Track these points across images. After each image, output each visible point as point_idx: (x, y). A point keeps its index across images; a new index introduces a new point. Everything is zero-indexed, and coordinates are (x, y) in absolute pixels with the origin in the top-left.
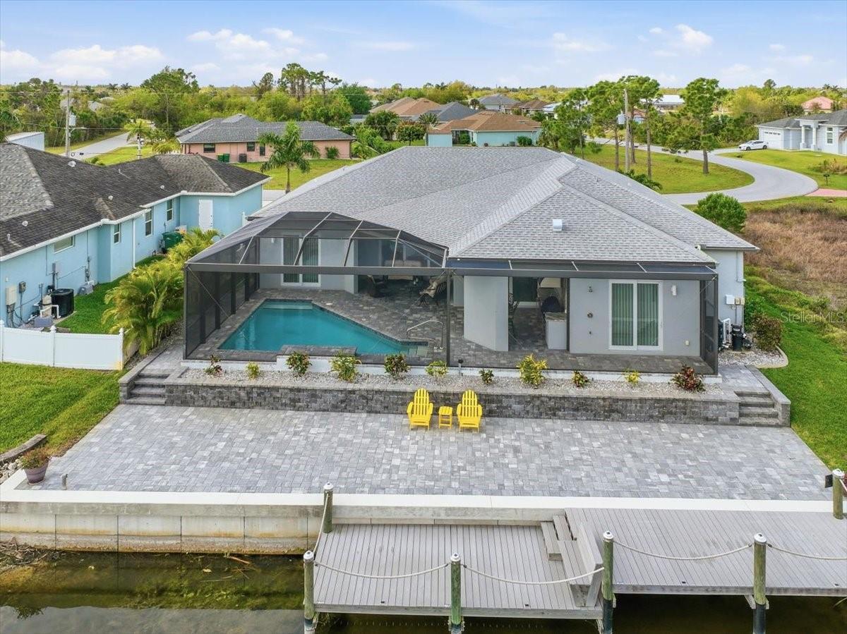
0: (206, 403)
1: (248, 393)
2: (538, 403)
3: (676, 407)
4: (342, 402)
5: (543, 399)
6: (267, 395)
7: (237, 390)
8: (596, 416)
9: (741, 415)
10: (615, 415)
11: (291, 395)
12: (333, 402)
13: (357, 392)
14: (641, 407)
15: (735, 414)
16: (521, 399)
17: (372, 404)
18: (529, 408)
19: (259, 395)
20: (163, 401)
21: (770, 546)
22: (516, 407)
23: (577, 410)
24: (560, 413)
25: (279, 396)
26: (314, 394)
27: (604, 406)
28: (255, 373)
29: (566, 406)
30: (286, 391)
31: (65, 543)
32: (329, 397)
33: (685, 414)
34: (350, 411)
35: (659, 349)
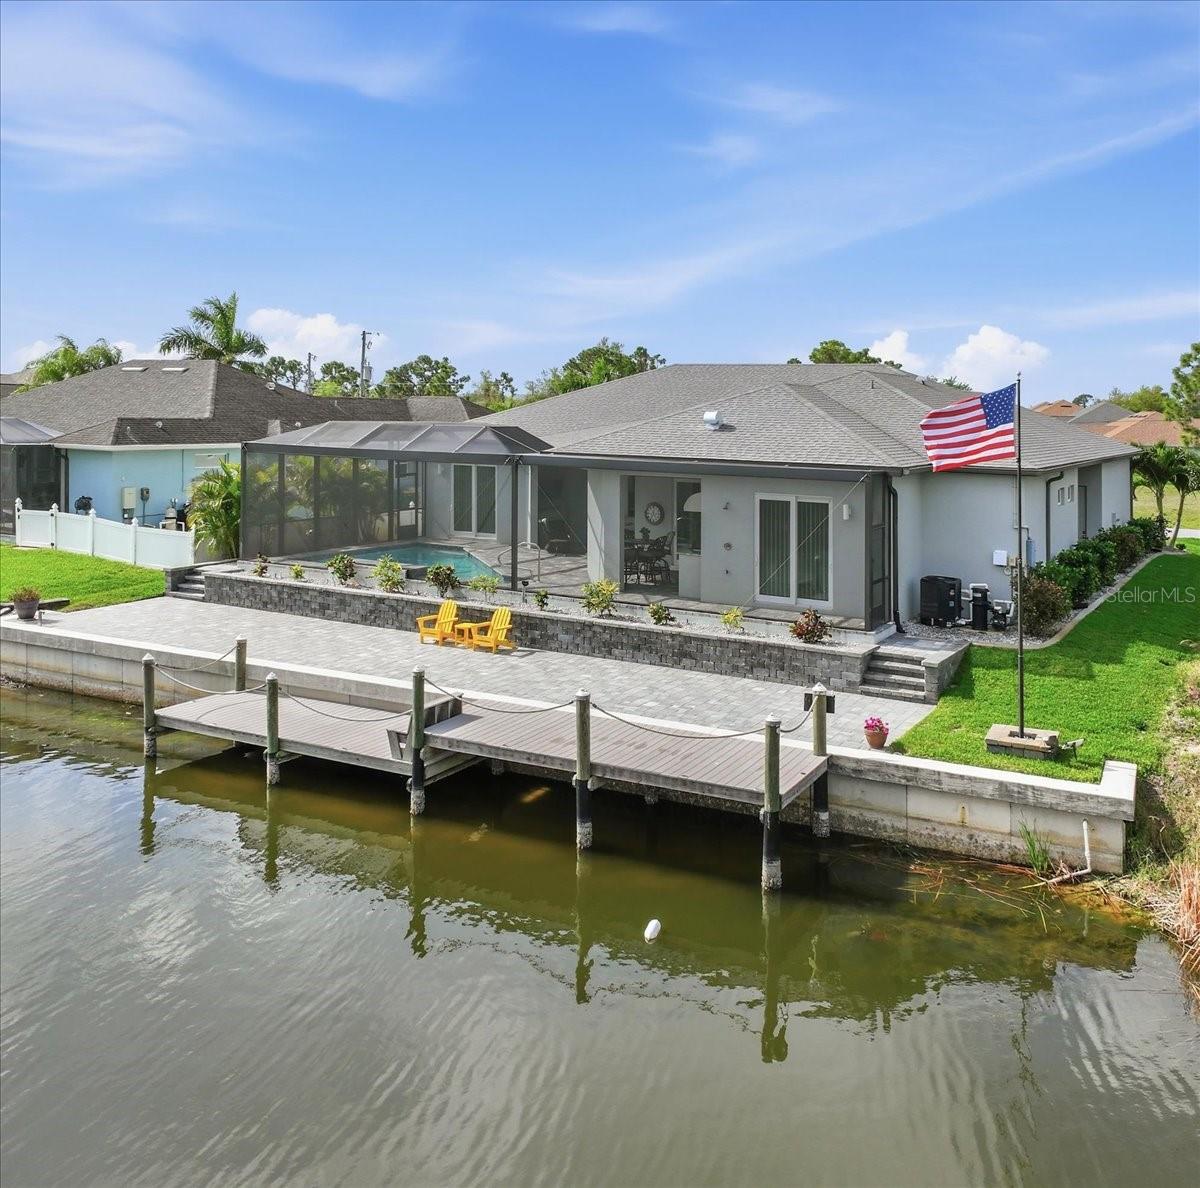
0: (240, 602)
1: (280, 593)
2: (589, 634)
3: (770, 656)
4: (371, 612)
5: (595, 629)
6: (297, 597)
7: (269, 588)
8: (662, 660)
9: (866, 682)
10: (686, 661)
11: (320, 600)
12: (362, 612)
14: (722, 652)
15: (856, 677)
16: (569, 627)
17: (402, 617)
18: (578, 640)
19: (289, 597)
20: (202, 596)
21: (595, 706)
22: (563, 637)
23: (637, 648)
24: (616, 652)
25: (308, 599)
27: (673, 647)
28: (298, 575)
29: (625, 641)
30: (316, 593)
32: (357, 604)
33: (782, 669)
34: (379, 626)
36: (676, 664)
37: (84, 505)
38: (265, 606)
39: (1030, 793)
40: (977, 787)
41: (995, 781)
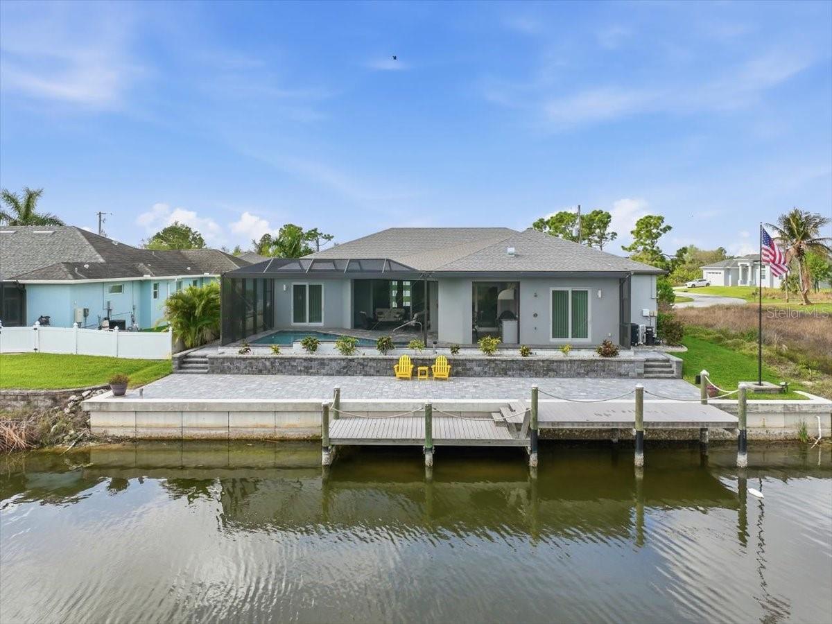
0: (239, 371)
1: (272, 363)
2: (493, 365)
3: (597, 366)
4: (344, 368)
5: (498, 362)
6: (287, 364)
7: (263, 360)
8: (537, 374)
9: (645, 372)
10: (551, 373)
11: (305, 364)
12: (337, 369)
13: (356, 361)
14: (571, 367)
15: (641, 370)
16: (480, 362)
17: (367, 369)
18: (486, 369)
19: (280, 364)
20: (206, 371)
21: (646, 392)
22: (477, 369)
23: (523, 370)
24: (510, 373)
25: (295, 364)
26: (322, 363)
27: (543, 367)
28: (277, 351)
29: (515, 367)
30: (301, 360)
31: (142, 433)
32: (334, 364)
33: (604, 371)
34: (350, 375)
35: (588, 340)
36: (545, 375)
37: (45, 322)
38: (260, 372)
39: (797, 407)
40: (774, 409)
41: (782, 404)
